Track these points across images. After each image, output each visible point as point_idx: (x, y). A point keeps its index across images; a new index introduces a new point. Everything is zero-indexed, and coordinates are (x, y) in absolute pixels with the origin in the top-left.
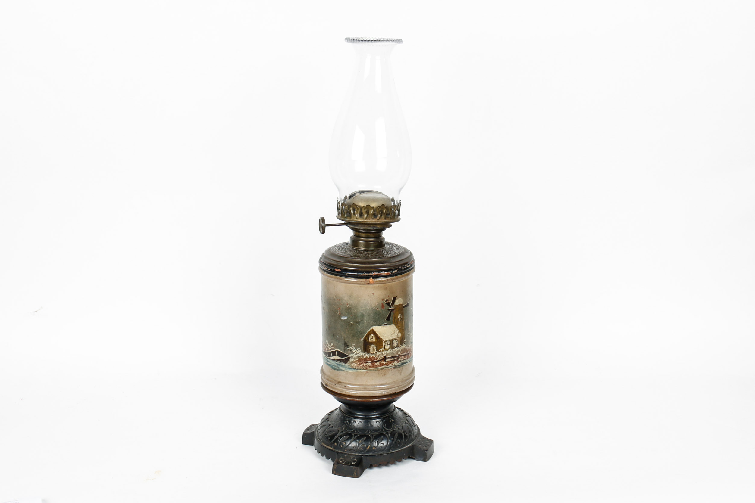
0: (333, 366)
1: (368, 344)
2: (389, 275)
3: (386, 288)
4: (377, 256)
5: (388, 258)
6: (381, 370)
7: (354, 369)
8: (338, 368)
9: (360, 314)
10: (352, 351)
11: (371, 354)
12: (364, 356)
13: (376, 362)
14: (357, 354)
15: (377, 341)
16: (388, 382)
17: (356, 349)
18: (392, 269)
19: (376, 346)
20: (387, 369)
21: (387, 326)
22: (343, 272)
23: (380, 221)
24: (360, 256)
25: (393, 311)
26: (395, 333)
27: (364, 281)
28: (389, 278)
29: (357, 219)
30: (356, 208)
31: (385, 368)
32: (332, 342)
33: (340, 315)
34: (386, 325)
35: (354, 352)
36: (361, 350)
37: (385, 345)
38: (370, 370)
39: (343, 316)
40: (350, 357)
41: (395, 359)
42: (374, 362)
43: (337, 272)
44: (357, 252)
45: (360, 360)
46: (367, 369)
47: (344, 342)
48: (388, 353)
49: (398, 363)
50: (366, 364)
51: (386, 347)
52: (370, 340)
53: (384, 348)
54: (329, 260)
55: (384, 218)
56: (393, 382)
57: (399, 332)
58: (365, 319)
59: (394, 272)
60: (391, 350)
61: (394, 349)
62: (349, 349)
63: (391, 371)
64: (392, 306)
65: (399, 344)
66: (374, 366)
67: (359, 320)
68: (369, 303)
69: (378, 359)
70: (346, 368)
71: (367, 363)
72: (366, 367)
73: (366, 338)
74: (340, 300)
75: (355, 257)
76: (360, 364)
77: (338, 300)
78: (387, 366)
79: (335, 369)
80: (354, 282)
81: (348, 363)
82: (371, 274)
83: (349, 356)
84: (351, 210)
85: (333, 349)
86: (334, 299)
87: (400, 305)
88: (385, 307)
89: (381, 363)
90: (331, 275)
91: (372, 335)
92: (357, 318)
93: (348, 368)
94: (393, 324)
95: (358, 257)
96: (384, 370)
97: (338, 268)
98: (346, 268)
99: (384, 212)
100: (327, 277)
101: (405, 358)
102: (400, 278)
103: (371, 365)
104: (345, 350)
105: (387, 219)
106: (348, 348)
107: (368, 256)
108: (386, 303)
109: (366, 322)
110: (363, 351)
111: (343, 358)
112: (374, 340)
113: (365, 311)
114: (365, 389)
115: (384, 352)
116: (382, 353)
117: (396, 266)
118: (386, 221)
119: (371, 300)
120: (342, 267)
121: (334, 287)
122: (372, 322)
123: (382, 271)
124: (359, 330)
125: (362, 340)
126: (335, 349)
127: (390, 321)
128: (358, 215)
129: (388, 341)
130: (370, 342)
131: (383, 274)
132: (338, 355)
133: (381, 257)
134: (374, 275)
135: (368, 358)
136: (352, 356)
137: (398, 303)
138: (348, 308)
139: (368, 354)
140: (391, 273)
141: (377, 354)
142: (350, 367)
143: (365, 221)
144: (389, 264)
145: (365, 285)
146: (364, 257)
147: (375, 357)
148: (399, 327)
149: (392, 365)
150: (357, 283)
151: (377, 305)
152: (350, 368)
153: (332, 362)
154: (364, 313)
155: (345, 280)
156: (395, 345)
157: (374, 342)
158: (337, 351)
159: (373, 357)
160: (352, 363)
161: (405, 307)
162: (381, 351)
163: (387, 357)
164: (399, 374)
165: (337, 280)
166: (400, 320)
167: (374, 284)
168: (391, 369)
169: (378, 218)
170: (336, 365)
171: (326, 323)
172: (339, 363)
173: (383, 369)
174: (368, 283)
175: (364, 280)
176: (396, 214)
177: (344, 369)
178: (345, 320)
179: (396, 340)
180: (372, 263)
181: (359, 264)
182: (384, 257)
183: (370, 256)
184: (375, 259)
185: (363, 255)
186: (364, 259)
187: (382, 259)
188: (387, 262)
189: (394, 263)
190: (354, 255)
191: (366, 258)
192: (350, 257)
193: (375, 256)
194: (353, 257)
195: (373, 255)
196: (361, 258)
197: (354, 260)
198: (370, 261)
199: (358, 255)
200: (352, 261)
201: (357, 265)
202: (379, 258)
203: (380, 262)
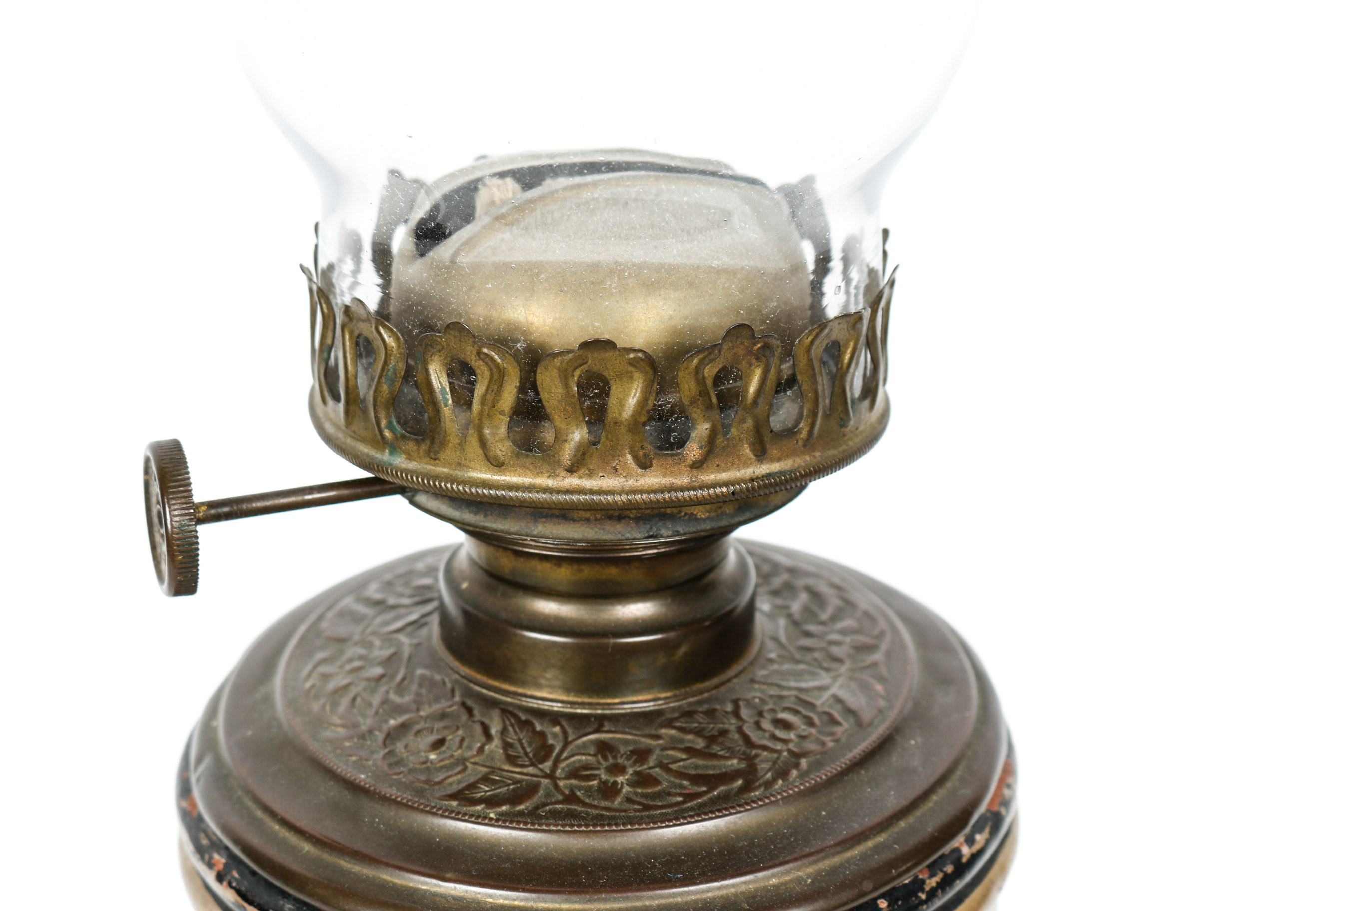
4: (696, 779)
23: (709, 477)
24: (533, 788)
29: (498, 465)
30: (475, 362)
44: (504, 732)
54: (253, 820)
55: (747, 450)
75: (491, 802)
84: (438, 378)
95: (515, 798)
99: (752, 389)
105: (774, 452)
107: (609, 790)
118: (764, 469)
128: (503, 430)
133: (726, 798)
143: (572, 481)
146: (571, 798)
169: (693, 450)
176: (856, 383)
180: (644, 873)
181: (528, 882)
182: (753, 786)
183: (626, 789)
184: (679, 816)
185: (560, 779)
186: (568, 828)
187: (731, 814)
188: (775, 846)
189: (849, 854)
190: (477, 782)
191: (587, 814)
192: (444, 808)
193: (676, 778)
194: (470, 806)
195: (651, 771)
196: (547, 808)
197: (476, 839)
198: (631, 849)
199: (518, 776)
200: (458, 846)
201: (506, 898)
202: (711, 799)
203: (720, 852)
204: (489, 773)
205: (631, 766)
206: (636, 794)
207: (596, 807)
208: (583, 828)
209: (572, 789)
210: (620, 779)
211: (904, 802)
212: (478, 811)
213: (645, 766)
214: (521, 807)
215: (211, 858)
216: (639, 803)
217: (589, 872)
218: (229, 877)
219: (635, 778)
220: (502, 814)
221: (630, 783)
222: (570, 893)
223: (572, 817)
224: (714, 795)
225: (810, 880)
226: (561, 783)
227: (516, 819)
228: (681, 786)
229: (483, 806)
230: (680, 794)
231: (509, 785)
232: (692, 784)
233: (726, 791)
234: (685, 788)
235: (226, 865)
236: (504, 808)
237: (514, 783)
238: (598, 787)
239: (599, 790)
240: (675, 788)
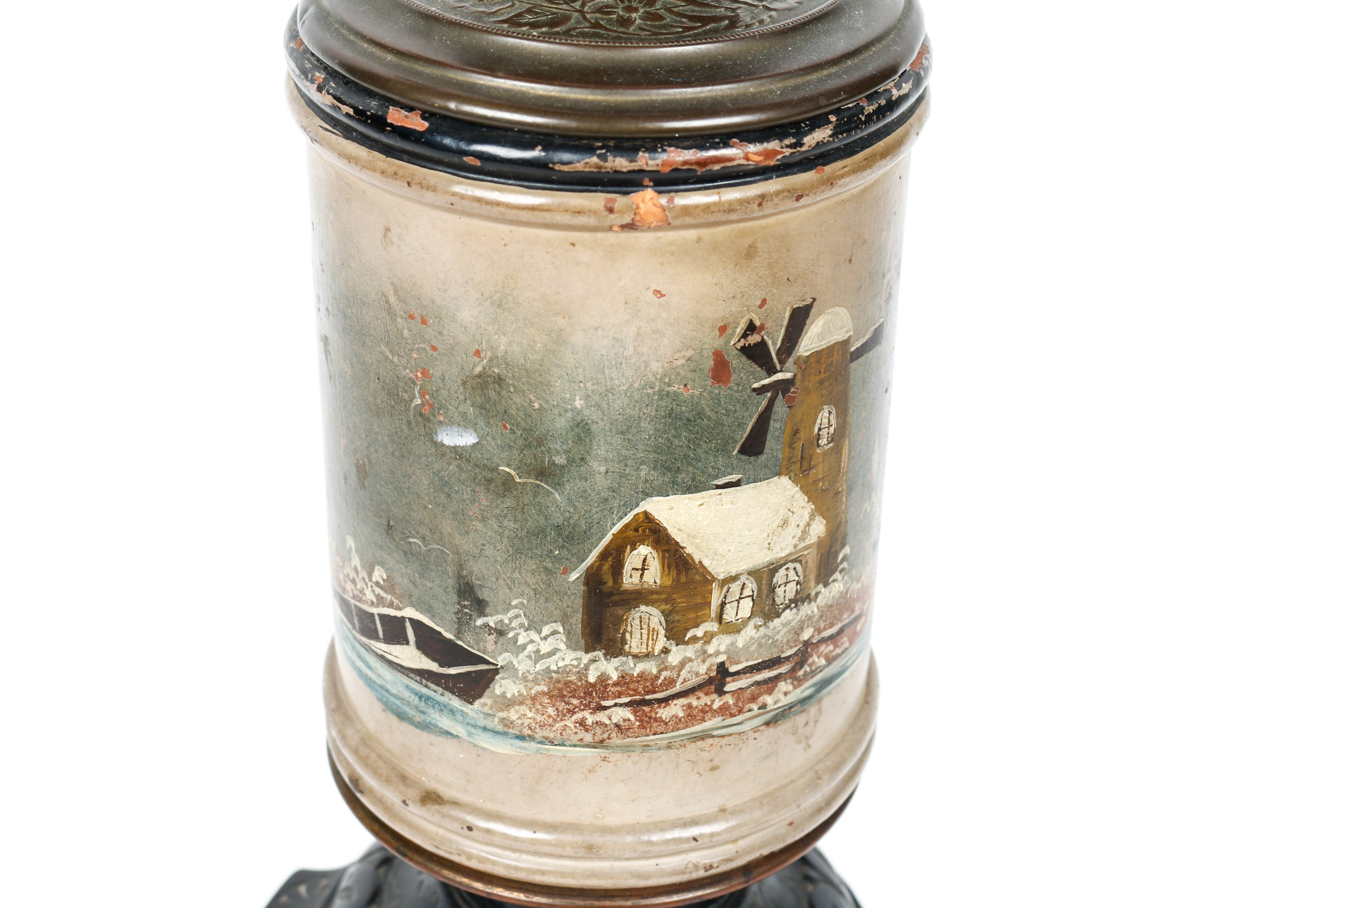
0: (392, 695)
1: (616, 604)
2: (772, 163)
3: (750, 253)
4: (692, 18)
5: (763, 36)
6: (691, 747)
7: (521, 738)
8: (423, 717)
9: (561, 423)
10: (511, 635)
11: (635, 657)
12: (587, 668)
13: (666, 701)
14: (539, 656)
15: (677, 581)
16: (730, 805)
17: (534, 625)
18: (796, 125)
19: (666, 614)
20: (730, 735)
21: (746, 490)
22: (448, 141)
24: (565, 19)
25: (785, 392)
26: (793, 521)
27: (594, 213)
28: (773, 185)
31: (715, 733)
32: (382, 564)
33: (426, 410)
34: (737, 484)
35: (524, 647)
36: (568, 633)
37: (723, 605)
38: (627, 749)
39: (452, 423)
40: (496, 672)
41: (784, 669)
42: (649, 703)
43: (404, 133)
45: (560, 690)
46: (602, 741)
47: (460, 577)
48: (740, 644)
49: (795, 687)
50: (602, 717)
51: (729, 615)
52: (630, 580)
53: (720, 618)
54: (348, 42)
56: (760, 801)
57: (812, 517)
58: (600, 449)
59: (811, 140)
60: (757, 627)
61: (778, 615)
62: (492, 621)
63: (751, 741)
64: (782, 362)
65: (812, 584)
66: (647, 723)
67: (560, 460)
68: (629, 352)
69: (678, 688)
70: (475, 726)
71: (605, 708)
72: (599, 731)
73: (600, 567)
74: (424, 322)
75: (533, 26)
76: (561, 715)
77: (411, 317)
78: (732, 715)
79: (401, 716)
80: (525, 216)
81: (482, 700)
82: (645, 161)
83: (487, 662)
85: (391, 605)
86: (390, 310)
87: (831, 349)
88: (734, 377)
89: (695, 703)
90: (362, 152)
91: (644, 550)
92: (540, 442)
93: (485, 729)
94: (779, 474)
95: (552, 24)
96: (710, 741)
97: (411, 109)
98: (467, 108)
100: (340, 164)
101: (838, 651)
102: (847, 180)
103: (632, 718)
104: (462, 623)
106: (482, 614)
107: (625, 22)
108: (743, 350)
109: (603, 469)
110: (582, 643)
111: (453, 671)
112: (654, 575)
113: (598, 406)
114: (591, 851)
115: (714, 640)
116: (705, 652)
117: (823, 102)
119: (638, 334)
120: (438, 102)
121: (388, 230)
122: (644, 471)
123: (723, 137)
124: (558, 519)
125: (574, 576)
126: (400, 609)
127: (763, 458)
129: (743, 578)
130: (626, 592)
131: (730, 159)
132: (419, 646)
133: (715, 31)
134: (667, 169)
135: (615, 684)
136: (509, 668)
137: (821, 336)
138: (479, 376)
139: (616, 662)
140: (788, 152)
141: (674, 659)
142: (495, 723)
144: (774, 88)
145: (600, 235)
146: (597, 25)
147: (657, 677)
148: (815, 482)
149: (764, 706)
150: (548, 217)
151: (682, 362)
152: (496, 733)
153: (389, 676)
154: (595, 415)
155: (463, 197)
156: (785, 593)
157: (652, 592)
158: (415, 624)
159: (642, 675)
160: (508, 703)
161: (858, 357)
162: (695, 639)
163: (732, 669)
164: (803, 745)
165: (400, 186)
166: (823, 441)
167: (666, 225)
168: (755, 730)
170: (407, 695)
171: (343, 442)
172: (425, 691)
173: (703, 736)
174: (627, 220)
175: (595, 200)
177: (458, 729)
178: (463, 448)
179: (793, 561)
180: (652, 77)
181: (562, 79)
182: (737, 25)
183: (638, 21)
184: (679, 40)
185: (587, 13)
186: (593, 44)
187: (719, 42)
188: (753, 66)
189: (809, 78)
190: (523, 12)
191: (609, 35)
192: (497, 28)
193: (677, 16)
194: (517, 27)
195: (658, 11)
196: (578, 31)
197: (523, 50)
198: (642, 61)
199: (555, 10)
200: (508, 55)
201: (545, 90)
202: (704, 31)
203: (711, 67)
204: (532, 8)
205: (642, 8)
206: (646, 25)
207: (615, 31)
208: (605, 44)
209: (596, 19)
210: (634, 15)
211: (851, 48)
212: (524, 31)
213: (653, 8)
214: (558, 29)
215: (313, 75)
216: (648, 31)
217: (609, 75)
218: (327, 87)
219: (646, 15)
220: (542, 33)
221: (641, 18)
222: (595, 88)
223: (596, 37)
224: (707, 29)
225: (779, 92)
226: (588, 16)
227: (553, 36)
228: (681, 22)
229: (528, 27)
230: (680, 27)
231: (548, 15)
232: (690, 21)
233: (716, 27)
234: (684, 23)
235: (324, 79)
236: (544, 29)
237: (551, 14)
238: (617, 19)
239: (617, 21)
240: (677, 23)
